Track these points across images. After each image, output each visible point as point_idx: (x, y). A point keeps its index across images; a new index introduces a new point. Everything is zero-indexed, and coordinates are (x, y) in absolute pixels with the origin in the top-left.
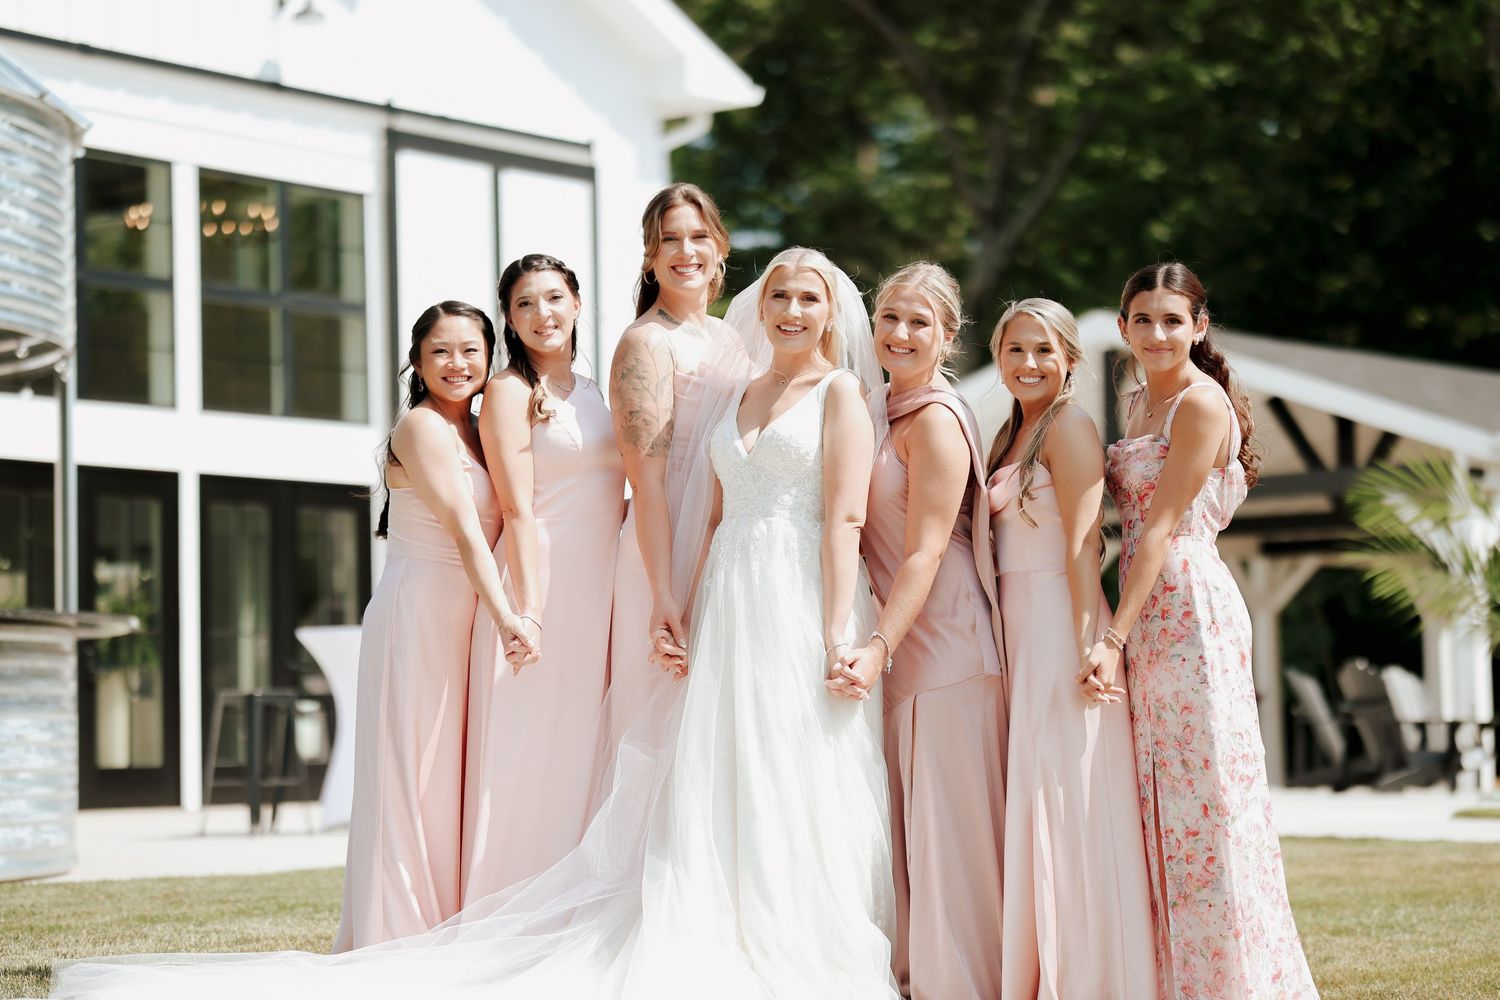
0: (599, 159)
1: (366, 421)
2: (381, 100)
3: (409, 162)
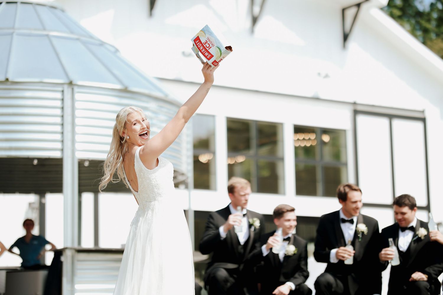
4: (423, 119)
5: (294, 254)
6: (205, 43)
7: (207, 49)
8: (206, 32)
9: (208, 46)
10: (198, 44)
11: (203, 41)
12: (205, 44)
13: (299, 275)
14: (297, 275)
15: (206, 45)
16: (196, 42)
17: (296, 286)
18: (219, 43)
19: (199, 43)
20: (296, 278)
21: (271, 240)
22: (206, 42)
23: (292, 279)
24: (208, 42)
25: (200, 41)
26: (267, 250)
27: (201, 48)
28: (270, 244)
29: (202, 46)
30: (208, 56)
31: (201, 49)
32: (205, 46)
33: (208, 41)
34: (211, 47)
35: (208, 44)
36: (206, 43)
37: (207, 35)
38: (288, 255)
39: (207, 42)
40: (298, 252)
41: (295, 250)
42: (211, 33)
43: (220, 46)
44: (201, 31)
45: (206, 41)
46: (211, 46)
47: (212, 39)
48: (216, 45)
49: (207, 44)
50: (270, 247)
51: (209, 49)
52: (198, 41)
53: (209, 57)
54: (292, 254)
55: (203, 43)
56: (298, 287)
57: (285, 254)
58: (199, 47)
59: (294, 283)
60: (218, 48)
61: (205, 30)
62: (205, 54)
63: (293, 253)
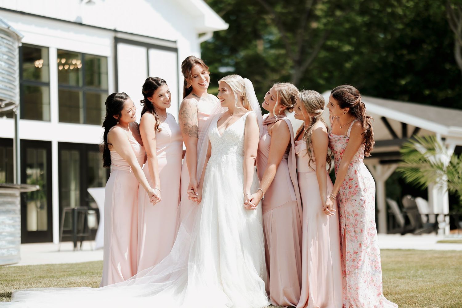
0: (179, 46)
2: (113, 28)
3: (121, 47)
4: (175, 50)
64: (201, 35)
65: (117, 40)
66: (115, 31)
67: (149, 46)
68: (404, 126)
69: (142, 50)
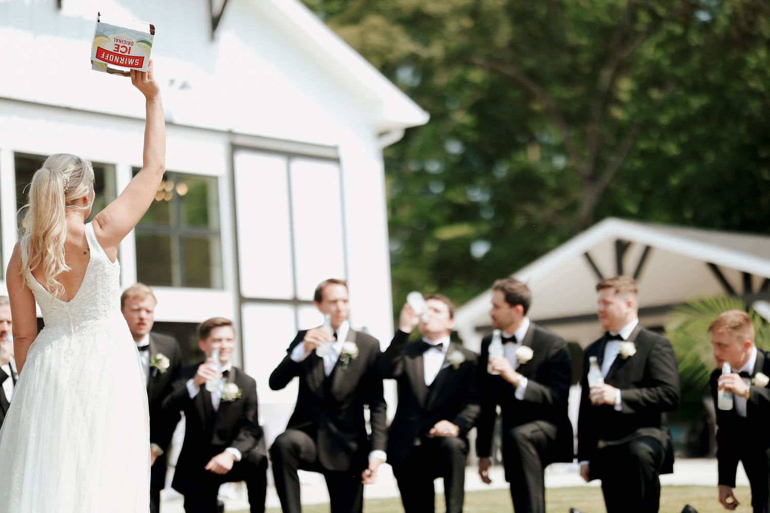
0: (343, 154)
1: (222, 288)
2: (225, 128)
3: (242, 158)
4: (336, 160)
5: (237, 399)
6: (116, 49)
7: (126, 54)
8: (106, 33)
9: (124, 50)
10: (107, 59)
11: (110, 47)
12: (118, 51)
13: (246, 435)
14: (242, 436)
15: (121, 51)
16: (103, 57)
17: (243, 453)
18: (137, 33)
19: (107, 56)
20: (241, 440)
21: (202, 370)
22: (117, 46)
23: (235, 442)
24: (121, 45)
25: (107, 52)
26: (196, 388)
27: (117, 59)
28: (201, 377)
29: (116, 57)
30: (134, 63)
31: (117, 62)
32: (119, 53)
33: (118, 43)
34: (130, 48)
35: (122, 47)
36: (118, 48)
37: (112, 37)
38: (227, 400)
39: (119, 46)
40: (242, 395)
41: (239, 392)
42: (115, 29)
43: (142, 37)
44: (96, 36)
45: (115, 45)
46: (128, 46)
47: (124, 37)
48: (135, 41)
49: (120, 49)
50: (202, 382)
51: (129, 53)
52: (103, 55)
53: (138, 63)
54: (233, 399)
55: (114, 51)
56: (245, 456)
57: (222, 399)
58: (112, 60)
59: (239, 450)
60: (141, 41)
61: (102, 30)
62: (129, 64)
63: (234, 397)
64: (382, 134)
65: (235, 148)
66: (230, 133)
67: (290, 155)
68: (747, 277)
69: (279, 162)
